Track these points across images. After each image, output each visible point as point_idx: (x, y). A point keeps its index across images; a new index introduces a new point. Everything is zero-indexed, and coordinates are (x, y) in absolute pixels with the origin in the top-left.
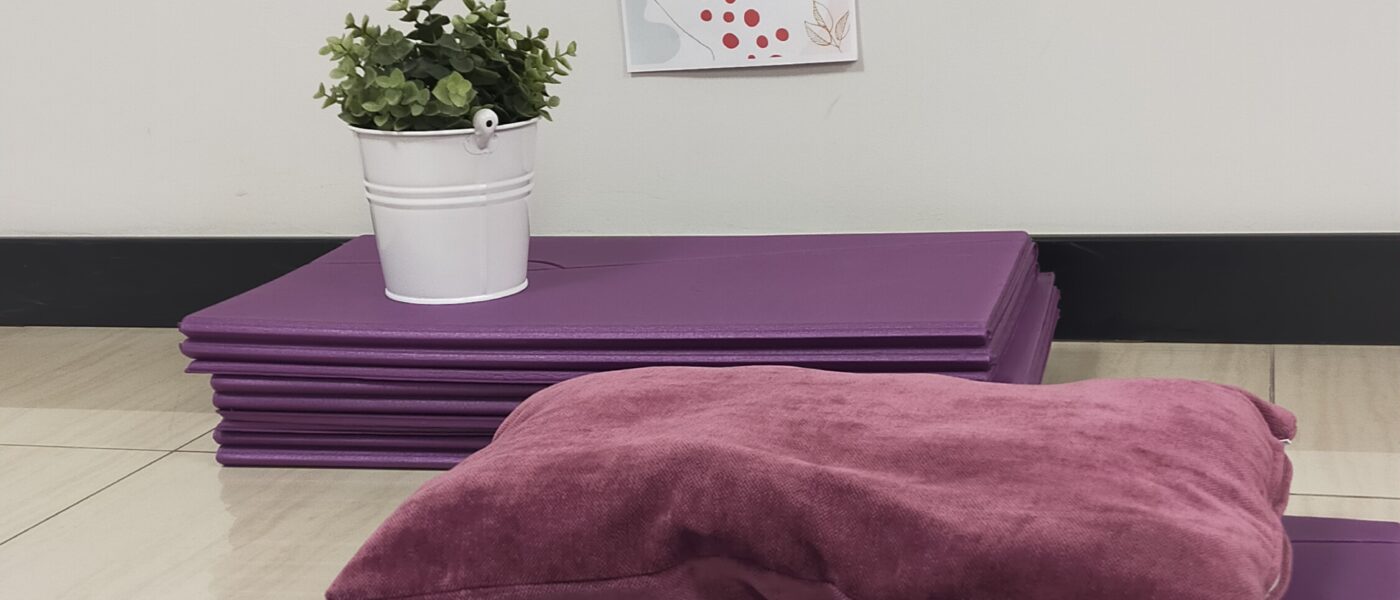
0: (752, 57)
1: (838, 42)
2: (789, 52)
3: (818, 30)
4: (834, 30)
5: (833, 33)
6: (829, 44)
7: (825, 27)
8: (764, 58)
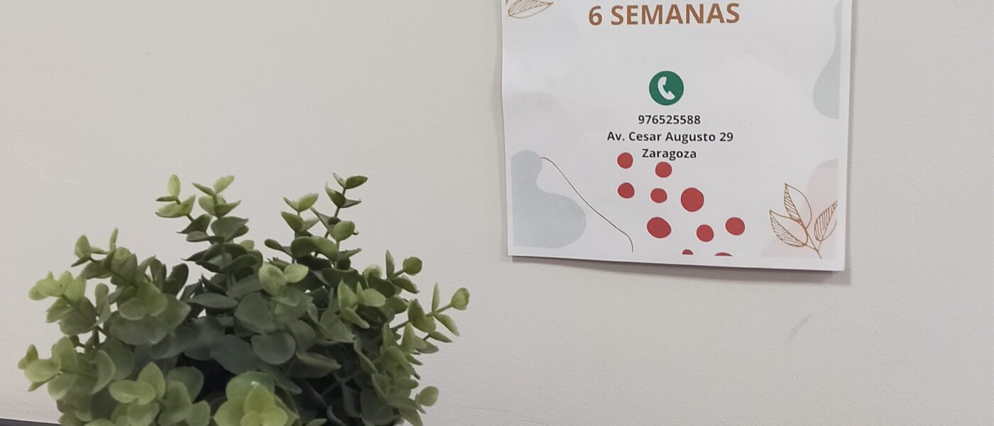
0: (687, 252)
1: (817, 243)
2: (743, 252)
3: (788, 224)
4: (812, 226)
5: (810, 230)
6: (804, 245)
7: (799, 221)
8: (705, 254)
